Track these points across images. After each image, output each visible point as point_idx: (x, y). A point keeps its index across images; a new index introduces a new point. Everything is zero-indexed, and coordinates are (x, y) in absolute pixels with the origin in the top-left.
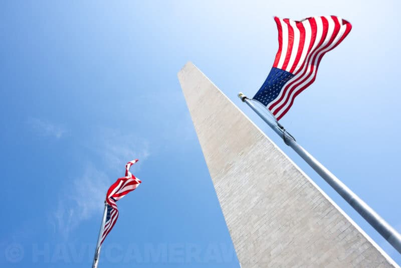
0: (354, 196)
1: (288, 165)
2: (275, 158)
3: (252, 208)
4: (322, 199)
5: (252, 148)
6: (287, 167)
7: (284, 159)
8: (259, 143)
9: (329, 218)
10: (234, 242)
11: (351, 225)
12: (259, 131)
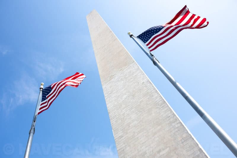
0: (188, 94)
1: (146, 79)
2: (139, 74)
3: (123, 101)
4: (161, 99)
5: (127, 67)
6: (145, 80)
7: (144, 75)
8: (131, 65)
9: (163, 109)
10: (110, 118)
11: (174, 113)
12: (132, 58)
